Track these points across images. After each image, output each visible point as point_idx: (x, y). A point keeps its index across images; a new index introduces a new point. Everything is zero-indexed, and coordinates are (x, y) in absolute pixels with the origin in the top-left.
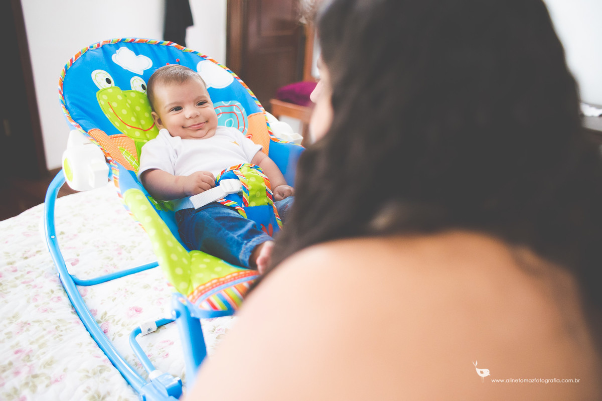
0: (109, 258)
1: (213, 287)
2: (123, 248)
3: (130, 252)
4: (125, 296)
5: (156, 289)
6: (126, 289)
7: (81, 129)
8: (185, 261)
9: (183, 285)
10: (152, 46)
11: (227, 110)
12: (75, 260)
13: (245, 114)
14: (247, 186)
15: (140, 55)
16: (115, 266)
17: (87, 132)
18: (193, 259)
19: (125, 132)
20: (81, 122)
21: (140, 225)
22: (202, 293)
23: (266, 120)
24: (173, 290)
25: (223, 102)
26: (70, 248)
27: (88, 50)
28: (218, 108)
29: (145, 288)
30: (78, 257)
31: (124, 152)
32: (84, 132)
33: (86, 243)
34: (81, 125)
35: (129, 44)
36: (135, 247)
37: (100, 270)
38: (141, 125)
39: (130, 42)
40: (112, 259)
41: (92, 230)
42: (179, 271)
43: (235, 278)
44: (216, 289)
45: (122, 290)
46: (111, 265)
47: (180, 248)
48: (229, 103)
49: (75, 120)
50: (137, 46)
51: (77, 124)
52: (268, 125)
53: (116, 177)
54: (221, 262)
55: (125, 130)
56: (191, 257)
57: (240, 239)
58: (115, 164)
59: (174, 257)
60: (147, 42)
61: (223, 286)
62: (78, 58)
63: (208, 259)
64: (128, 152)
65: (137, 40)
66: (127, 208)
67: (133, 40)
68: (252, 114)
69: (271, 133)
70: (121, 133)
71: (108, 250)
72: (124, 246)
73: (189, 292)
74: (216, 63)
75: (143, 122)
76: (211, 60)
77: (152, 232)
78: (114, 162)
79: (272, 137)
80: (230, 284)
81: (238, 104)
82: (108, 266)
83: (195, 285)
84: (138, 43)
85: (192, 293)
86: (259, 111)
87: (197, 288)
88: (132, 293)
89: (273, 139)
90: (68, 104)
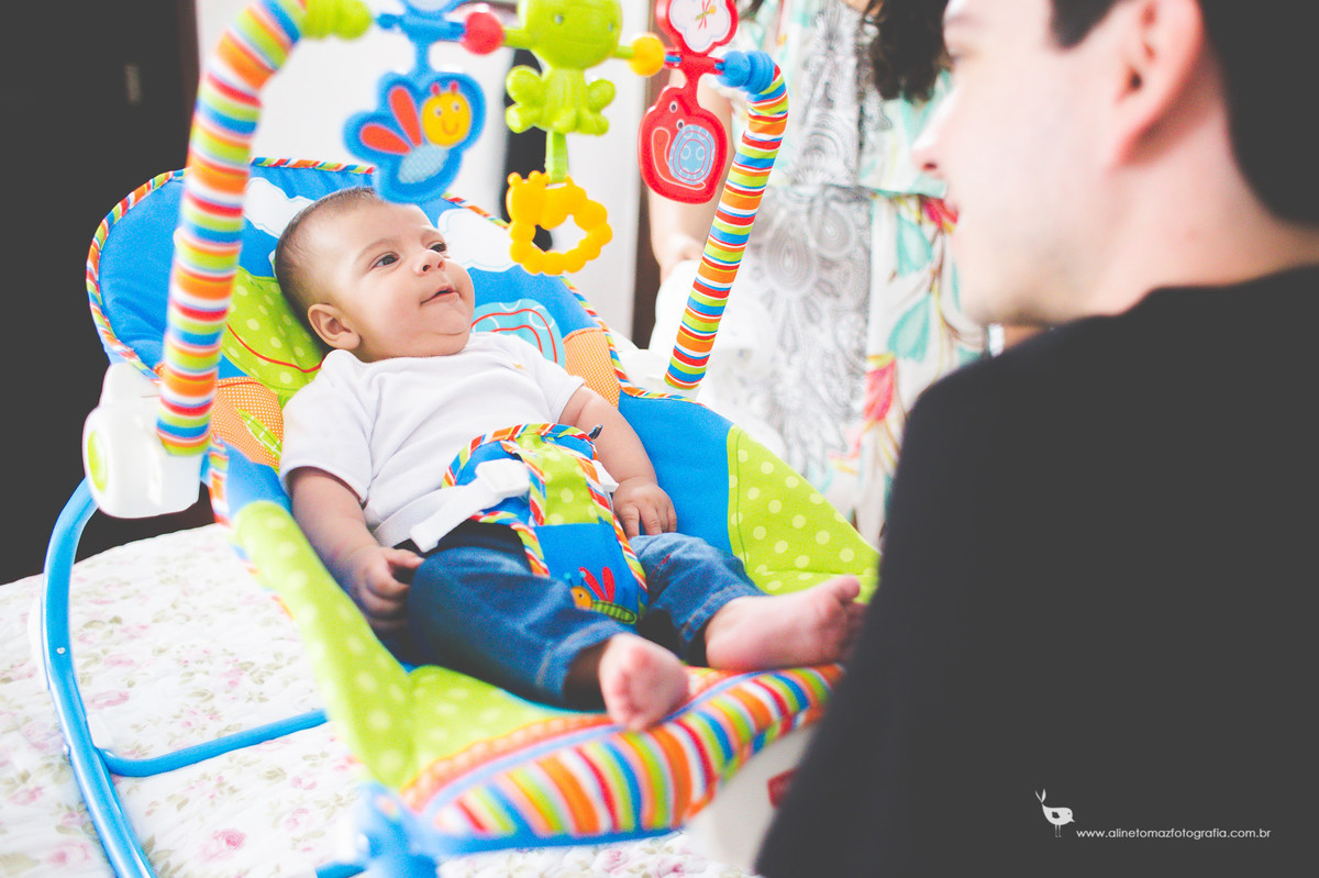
0: (203, 694)
1: (474, 765)
2: (246, 669)
3: (262, 682)
4: (212, 797)
5: (298, 782)
6: (220, 778)
7: (136, 361)
8: (397, 694)
9: (390, 761)
10: (329, 175)
11: (511, 322)
12: (120, 695)
13: (557, 333)
14: (542, 474)
15: (298, 197)
16: (216, 713)
17: (151, 367)
18: (419, 693)
19: (254, 374)
20: (139, 344)
21: (275, 598)
22: (442, 781)
23: (610, 345)
24: (360, 774)
25: (501, 304)
26: (120, 662)
27: (169, 181)
28: (491, 318)
29: (270, 778)
30: (128, 690)
31: (249, 422)
32: (144, 367)
33: (161, 651)
34: (137, 352)
35: (272, 170)
36: (277, 668)
37: (172, 722)
38: (295, 356)
39: (276, 166)
40: (212, 696)
41: (188, 619)
42: (380, 721)
43: (536, 740)
44: (483, 770)
45: (209, 779)
46: (205, 711)
47: (385, 659)
48: (518, 305)
49: (124, 341)
50: (290, 174)
51: (129, 350)
52: (613, 355)
53: (218, 473)
54: (498, 695)
55: (255, 369)
56: (414, 685)
57: (533, 637)
58: (221, 445)
59: (366, 682)
60: (316, 168)
61: (503, 761)
62: (143, 198)
63: (463, 688)
64: (259, 422)
65: (293, 162)
66: (241, 554)
67: (282, 162)
68: (573, 333)
69: (621, 376)
70: (245, 375)
71: (207, 673)
72: (253, 664)
73: (407, 780)
74: (486, 216)
75: (300, 352)
76: (472, 208)
77: (305, 615)
78: (219, 441)
79: (624, 385)
80: (523, 753)
81: (539, 307)
82: (195, 713)
83: (425, 760)
84: (295, 168)
85: (415, 784)
86: (592, 325)
87: (431, 769)
88: (233, 790)
89: (627, 389)
90: (109, 302)
